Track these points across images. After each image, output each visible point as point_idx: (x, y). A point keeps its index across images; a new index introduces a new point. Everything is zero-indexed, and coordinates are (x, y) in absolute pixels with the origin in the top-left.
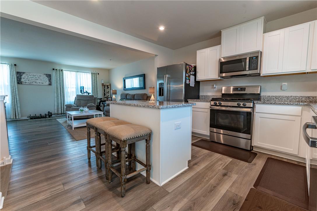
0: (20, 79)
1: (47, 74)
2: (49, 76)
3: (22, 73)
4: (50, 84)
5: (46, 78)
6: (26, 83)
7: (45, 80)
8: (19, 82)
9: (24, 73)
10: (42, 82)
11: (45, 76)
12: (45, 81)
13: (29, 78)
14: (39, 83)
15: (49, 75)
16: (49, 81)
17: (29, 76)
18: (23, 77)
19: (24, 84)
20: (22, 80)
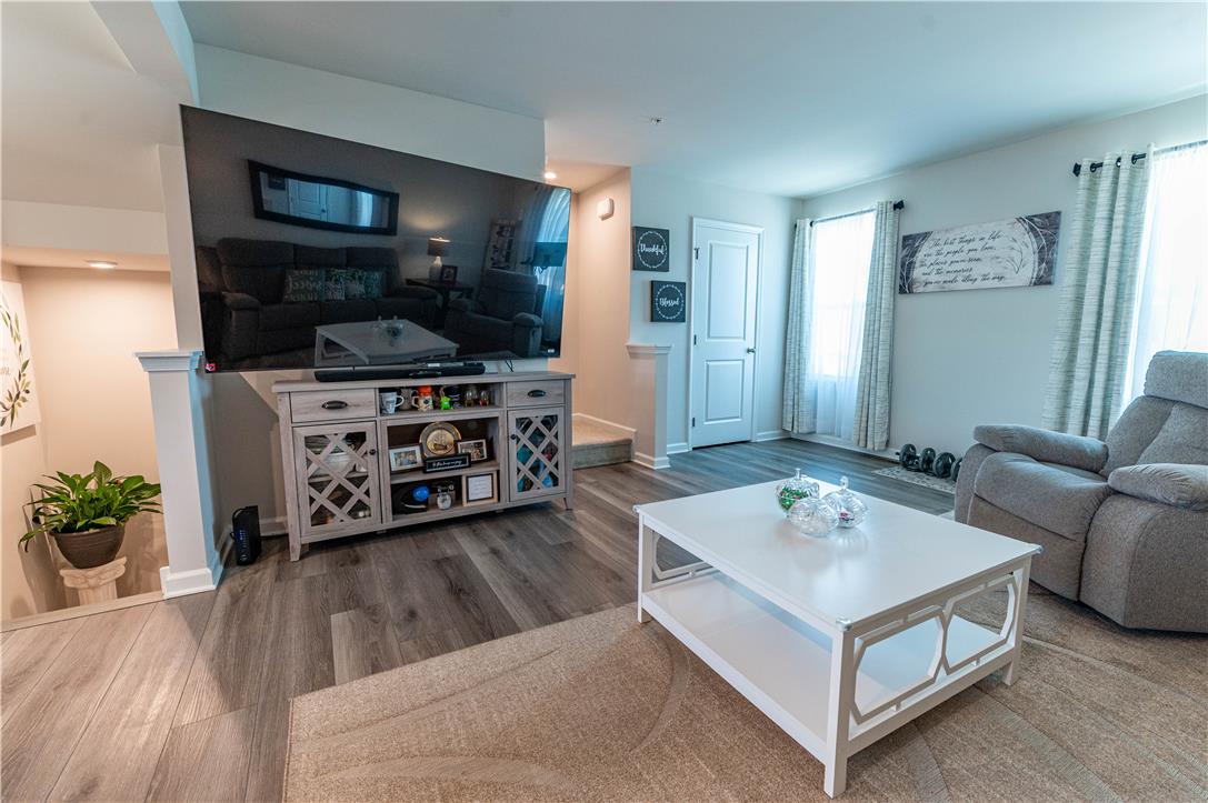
0: (911, 266)
1: (1030, 218)
2: (1046, 227)
3: (919, 235)
4: (1043, 280)
5: (1029, 239)
6: (930, 288)
7: (1014, 253)
8: (904, 285)
9: (925, 236)
10: (999, 271)
11: (1021, 229)
12: (1017, 260)
13: (942, 259)
14: (985, 278)
15: (1047, 216)
16: (1041, 260)
17: (947, 248)
18: (920, 256)
19: (921, 289)
20: (917, 273)
